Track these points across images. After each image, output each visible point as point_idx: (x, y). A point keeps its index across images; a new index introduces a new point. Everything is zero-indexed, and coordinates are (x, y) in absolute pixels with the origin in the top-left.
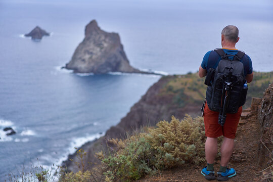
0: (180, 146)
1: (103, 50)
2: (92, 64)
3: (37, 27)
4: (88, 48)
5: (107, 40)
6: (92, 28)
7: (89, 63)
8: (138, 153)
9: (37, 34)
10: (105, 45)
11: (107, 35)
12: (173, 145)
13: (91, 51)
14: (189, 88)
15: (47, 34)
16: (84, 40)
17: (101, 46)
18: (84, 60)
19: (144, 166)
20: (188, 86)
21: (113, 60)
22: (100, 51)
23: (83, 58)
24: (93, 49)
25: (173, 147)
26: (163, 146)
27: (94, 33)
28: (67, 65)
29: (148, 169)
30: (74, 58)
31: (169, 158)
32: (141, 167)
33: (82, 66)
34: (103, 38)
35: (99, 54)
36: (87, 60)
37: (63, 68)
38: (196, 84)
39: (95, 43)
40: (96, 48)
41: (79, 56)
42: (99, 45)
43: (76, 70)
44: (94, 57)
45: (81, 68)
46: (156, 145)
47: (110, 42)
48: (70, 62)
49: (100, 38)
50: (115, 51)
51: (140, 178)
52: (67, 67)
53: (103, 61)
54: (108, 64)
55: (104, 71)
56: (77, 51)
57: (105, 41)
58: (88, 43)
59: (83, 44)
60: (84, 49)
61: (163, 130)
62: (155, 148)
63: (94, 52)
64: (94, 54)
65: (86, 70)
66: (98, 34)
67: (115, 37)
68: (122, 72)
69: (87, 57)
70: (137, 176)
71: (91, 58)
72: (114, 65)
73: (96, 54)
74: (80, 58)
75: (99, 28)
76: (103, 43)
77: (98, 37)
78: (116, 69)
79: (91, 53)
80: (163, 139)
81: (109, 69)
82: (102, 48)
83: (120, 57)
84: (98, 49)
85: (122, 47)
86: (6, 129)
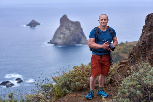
0: (84, 78)
1: (71, 32)
2: (65, 40)
3: (33, 20)
4: (62, 31)
5: (73, 26)
6: (64, 19)
7: (63, 39)
8: (62, 83)
9: (33, 24)
10: (72, 29)
11: (73, 23)
12: (80, 78)
13: (64, 32)
14: (122, 52)
15: (39, 24)
16: (60, 27)
17: (70, 29)
18: (60, 38)
19: (65, 89)
20: (121, 50)
21: (77, 37)
22: (69, 32)
23: (59, 37)
24: (65, 32)
25: (80, 79)
26: (75, 78)
27: (65, 22)
28: (51, 41)
29: (67, 91)
30: (55, 37)
31: (78, 84)
32: (64, 90)
33: (59, 41)
34: (71, 25)
35: (69, 34)
36: (62, 38)
37: (48, 43)
38: (126, 49)
39: (66, 28)
40: (66, 30)
41: (57, 36)
42: (69, 29)
43: (56, 44)
44: (66, 36)
45: (58, 43)
46: (72, 78)
47: (75, 27)
48: (52, 39)
49: (69, 25)
50: (78, 32)
51: (64, 96)
52: (51, 42)
53: (71, 38)
54: (74, 40)
55: (72, 44)
56: (56, 33)
57: (72, 26)
58: (62, 28)
59: (59, 28)
60: (60, 32)
61: (76, 70)
62: (71, 80)
63: (66, 33)
64: (66, 34)
65: (62, 44)
66: (68, 22)
67: (77, 24)
68: (82, 44)
69: (62, 36)
70: (62, 95)
71: (64, 37)
72: (78, 40)
73: (67, 34)
74: (58, 37)
75: (68, 19)
76: (71, 27)
77: (68, 24)
78: (79, 42)
79: (64, 34)
80: (75, 75)
81: (75, 42)
82: (70, 31)
83: (81, 35)
84: (68, 31)
85: (82, 29)
86: (17, 79)
